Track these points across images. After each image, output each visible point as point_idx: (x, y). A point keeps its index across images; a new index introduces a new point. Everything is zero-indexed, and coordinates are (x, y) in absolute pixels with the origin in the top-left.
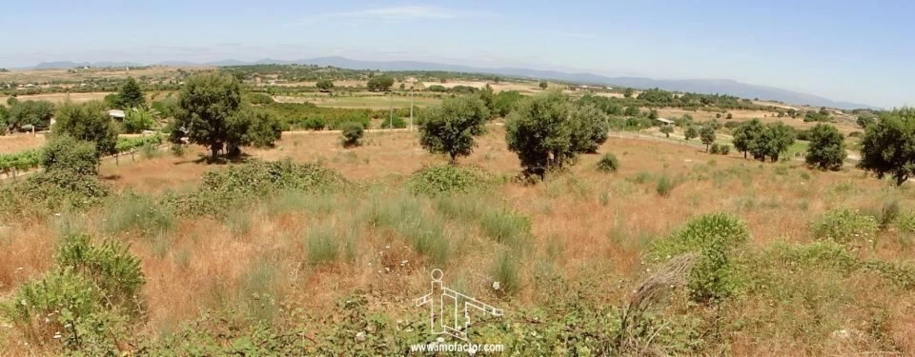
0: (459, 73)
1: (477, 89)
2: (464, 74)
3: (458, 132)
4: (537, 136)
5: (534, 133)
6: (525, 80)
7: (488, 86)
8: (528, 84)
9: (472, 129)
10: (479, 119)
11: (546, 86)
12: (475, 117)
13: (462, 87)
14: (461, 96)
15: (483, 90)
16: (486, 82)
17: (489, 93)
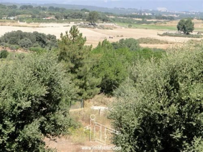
0: (15, 7)
1: (52, 38)
2: (24, 7)
3: (13, 129)
4: (177, 135)
5: (171, 130)
6: (149, 17)
7: (74, 31)
8: (155, 26)
9: (42, 123)
10: (57, 102)
11: (191, 30)
12: (49, 97)
13: (21, 35)
14: (20, 51)
15: (65, 40)
16: (72, 24)
17: (76, 45)
